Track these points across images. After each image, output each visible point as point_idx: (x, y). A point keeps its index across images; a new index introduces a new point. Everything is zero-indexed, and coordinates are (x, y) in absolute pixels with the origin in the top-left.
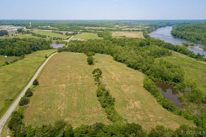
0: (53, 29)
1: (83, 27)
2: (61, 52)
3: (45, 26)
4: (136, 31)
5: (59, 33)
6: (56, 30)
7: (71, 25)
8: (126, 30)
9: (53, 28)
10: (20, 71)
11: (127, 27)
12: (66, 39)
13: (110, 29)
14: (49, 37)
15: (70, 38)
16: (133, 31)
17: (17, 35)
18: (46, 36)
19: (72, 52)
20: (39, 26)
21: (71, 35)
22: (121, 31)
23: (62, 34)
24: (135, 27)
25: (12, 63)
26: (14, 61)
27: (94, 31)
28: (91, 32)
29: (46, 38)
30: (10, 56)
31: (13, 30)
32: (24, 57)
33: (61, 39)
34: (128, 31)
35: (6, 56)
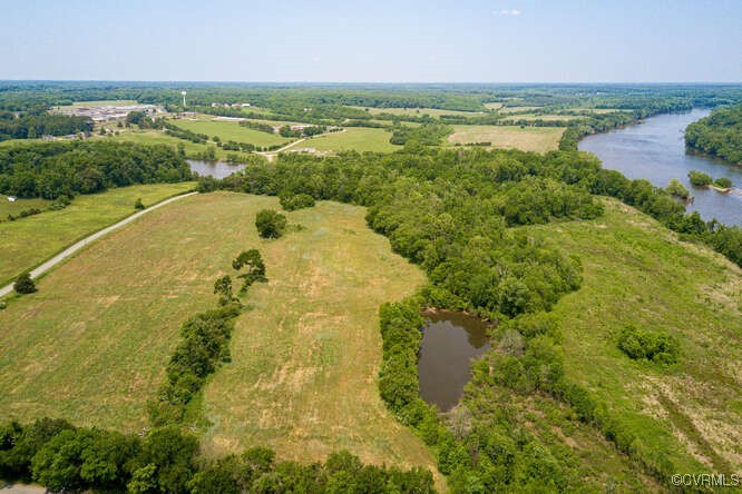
0: (252, 114)
1: (363, 109)
2: (209, 191)
3: (235, 102)
4: (549, 124)
5: (263, 128)
6: (260, 117)
7: (324, 101)
8: (511, 123)
9: (257, 110)
10: (12, 247)
11: (528, 108)
12: (265, 150)
13: (457, 117)
14: (216, 139)
15: (286, 144)
16: (540, 124)
17: (117, 133)
18: (206, 138)
19: (248, 191)
20: (213, 105)
21: (297, 134)
22: (494, 124)
23: (270, 130)
24: (559, 112)
25: (13, 219)
26: (24, 215)
27: (390, 123)
28: (378, 127)
29: (204, 143)
30: (30, 196)
31: (117, 116)
32: (67, 204)
33: (249, 148)
34: (519, 123)
35: (11, 199)
